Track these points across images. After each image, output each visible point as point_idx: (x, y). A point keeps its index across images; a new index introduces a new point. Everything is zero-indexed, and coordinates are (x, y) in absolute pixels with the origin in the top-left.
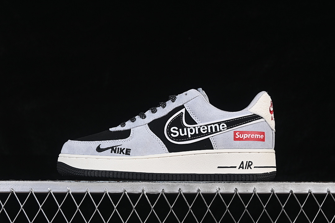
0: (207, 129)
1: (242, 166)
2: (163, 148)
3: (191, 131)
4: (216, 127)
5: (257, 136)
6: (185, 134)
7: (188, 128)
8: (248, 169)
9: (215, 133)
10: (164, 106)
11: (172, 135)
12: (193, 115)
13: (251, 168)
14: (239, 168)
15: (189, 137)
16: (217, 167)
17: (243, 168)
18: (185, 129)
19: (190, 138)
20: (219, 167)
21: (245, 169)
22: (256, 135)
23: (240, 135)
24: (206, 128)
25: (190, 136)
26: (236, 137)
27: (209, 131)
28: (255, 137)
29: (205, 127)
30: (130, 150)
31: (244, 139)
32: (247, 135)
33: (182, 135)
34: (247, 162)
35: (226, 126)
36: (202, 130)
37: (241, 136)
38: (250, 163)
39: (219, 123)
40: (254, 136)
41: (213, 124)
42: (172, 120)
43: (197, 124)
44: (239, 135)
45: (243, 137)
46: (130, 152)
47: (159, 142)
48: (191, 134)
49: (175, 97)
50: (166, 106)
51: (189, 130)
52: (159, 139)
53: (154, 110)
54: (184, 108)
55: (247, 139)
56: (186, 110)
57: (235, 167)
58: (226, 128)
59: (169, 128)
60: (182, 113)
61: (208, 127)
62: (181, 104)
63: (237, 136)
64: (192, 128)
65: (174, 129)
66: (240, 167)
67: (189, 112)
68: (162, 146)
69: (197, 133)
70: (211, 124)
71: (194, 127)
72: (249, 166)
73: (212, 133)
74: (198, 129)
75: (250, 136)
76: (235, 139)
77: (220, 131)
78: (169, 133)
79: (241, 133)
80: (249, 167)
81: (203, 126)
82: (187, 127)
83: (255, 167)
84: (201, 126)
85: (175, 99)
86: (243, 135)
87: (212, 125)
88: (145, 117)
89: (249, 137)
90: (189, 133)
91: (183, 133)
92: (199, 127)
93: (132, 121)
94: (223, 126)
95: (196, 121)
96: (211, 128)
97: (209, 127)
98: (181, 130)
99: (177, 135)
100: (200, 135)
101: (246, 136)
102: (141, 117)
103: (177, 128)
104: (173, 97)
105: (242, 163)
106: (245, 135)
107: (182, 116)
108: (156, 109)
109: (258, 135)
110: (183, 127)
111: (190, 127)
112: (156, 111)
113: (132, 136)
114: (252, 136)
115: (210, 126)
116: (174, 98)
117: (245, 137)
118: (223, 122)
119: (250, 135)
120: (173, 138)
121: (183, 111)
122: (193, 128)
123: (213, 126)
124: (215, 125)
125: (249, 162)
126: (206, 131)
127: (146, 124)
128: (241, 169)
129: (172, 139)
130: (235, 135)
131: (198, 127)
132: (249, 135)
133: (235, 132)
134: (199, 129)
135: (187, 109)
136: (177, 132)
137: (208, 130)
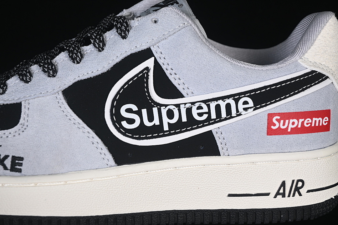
0: (207, 111)
1: (281, 191)
2: (103, 156)
3: (170, 114)
4: (228, 106)
5: (315, 121)
6: (156, 122)
7: (162, 108)
8: (294, 196)
9: (226, 119)
10: (99, 45)
11: (124, 124)
12: (173, 74)
13: (300, 195)
14: (275, 197)
15: (165, 130)
16: (227, 194)
17: (284, 195)
18: (155, 110)
19: (167, 131)
20: (230, 195)
21: (289, 196)
22: (314, 119)
23: (282, 121)
24: (205, 109)
25: (166, 128)
26: (272, 127)
27: (213, 116)
28: (311, 123)
29: (203, 105)
30: (22, 159)
31: (289, 130)
32: (295, 121)
33: (147, 123)
34: (293, 181)
35: (251, 104)
36: (195, 112)
37: (284, 125)
38: (300, 184)
39: (237, 97)
40: (310, 121)
41: (223, 98)
42: (122, 87)
43: (182, 96)
44: (279, 122)
45: (288, 126)
46: (21, 165)
47: (91, 139)
48: (168, 123)
49: (128, 25)
50: (104, 45)
51: (164, 111)
52: (92, 134)
53: (76, 54)
54: (153, 58)
55: (295, 131)
56: (156, 61)
57: (268, 194)
58: (251, 108)
59: (116, 108)
60: (147, 69)
61: (211, 105)
62: (144, 47)
63: (275, 125)
64: (172, 107)
65: (129, 111)
66: (278, 193)
67: (164, 67)
68: (100, 151)
69: (184, 119)
70: (217, 99)
71: (178, 106)
72: (297, 189)
73: (219, 118)
74: (187, 109)
75: (303, 123)
76: (270, 132)
77: (239, 115)
78: (117, 118)
79: (285, 116)
80: (297, 193)
81: (197, 105)
82: (160, 106)
83: (308, 191)
84: (193, 103)
85: (128, 31)
86: (287, 121)
87: (220, 102)
88: (55, 71)
89: (299, 126)
90: (166, 120)
91: (151, 119)
92: (188, 106)
93: (22, 80)
94: (246, 103)
95: (180, 88)
96: (218, 107)
97: (213, 105)
98: (144, 111)
99: (136, 125)
100: (192, 123)
101: (293, 123)
102: (44, 71)
103: (135, 108)
104: (122, 25)
105: (283, 184)
106: (291, 121)
107: (148, 75)
108: (80, 52)
109: (317, 120)
110: (149, 104)
111: (166, 106)
112: (82, 56)
113: (26, 124)
114: (306, 122)
115: (216, 103)
116: (126, 28)
117: (291, 126)
118: (244, 93)
119: (303, 120)
120: (126, 132)
121: (149, 63)
122: (174, 107)
123: (223, 104)
124: (228, 101)
125: (298, 181)
126: (205, 116)
127: (58, 92)
128: (279, 197)
129: (124, 134)
130: (270, 123)
131: (185, 104)
132: (301, 120)
133: (271, 116)
134: (189, 111)
135: (158, 60)
136: (136, 117)
137: (209, 113)
